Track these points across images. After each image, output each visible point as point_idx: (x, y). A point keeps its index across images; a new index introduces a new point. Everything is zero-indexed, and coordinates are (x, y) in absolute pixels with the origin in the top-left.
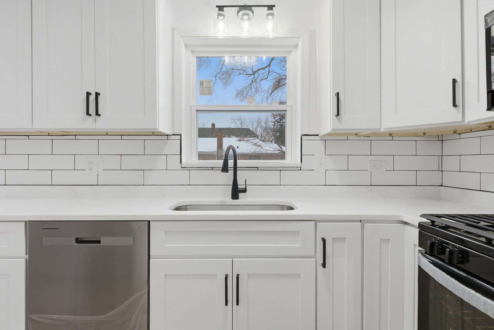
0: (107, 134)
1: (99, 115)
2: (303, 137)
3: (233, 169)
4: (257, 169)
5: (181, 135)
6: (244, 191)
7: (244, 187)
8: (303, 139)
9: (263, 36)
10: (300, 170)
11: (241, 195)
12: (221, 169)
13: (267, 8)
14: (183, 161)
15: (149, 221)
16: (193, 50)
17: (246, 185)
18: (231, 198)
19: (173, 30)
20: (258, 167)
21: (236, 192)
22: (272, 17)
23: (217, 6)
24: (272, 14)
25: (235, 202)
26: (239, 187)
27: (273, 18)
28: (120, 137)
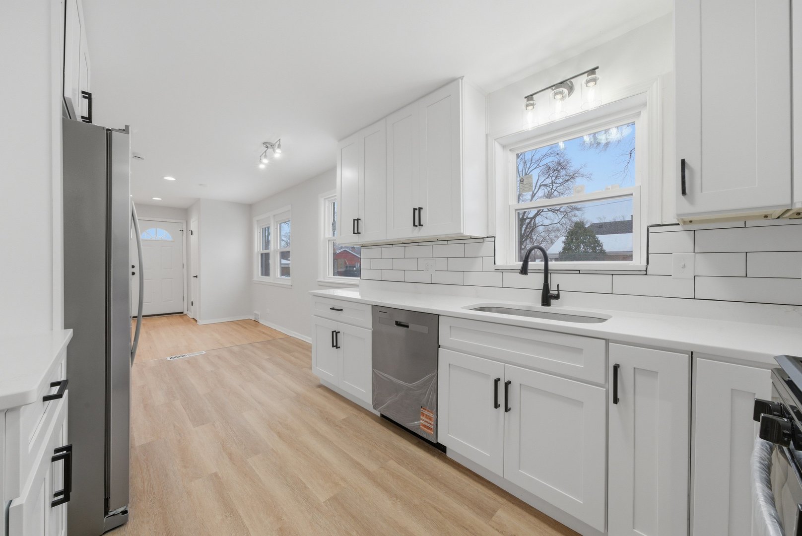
0: (438, 241)
1: (422, 226)
2: (650, 229)
3: (543, 271)
4: (578, 272)
5: (495, 237)
6: (557, 297)
7: (556, 293)
8: (650, 232)
9: (583, 111)
10: (646, 274)
11: (553, 301)
12: (519, 271)
13: (586, 74)
14: (496, 263)
15: (439, 315)
16: (511, 148)
17: (558, 290)
18: (541, 304)
19: (487, 135)
20: (579, 270)
21: (547, 298)
22: (594, 83)
23: (526, 98)
24: (595, 80)
25: (546, 309)
26: (551, 292)
27: (596, 84)
28: (446, 242)
